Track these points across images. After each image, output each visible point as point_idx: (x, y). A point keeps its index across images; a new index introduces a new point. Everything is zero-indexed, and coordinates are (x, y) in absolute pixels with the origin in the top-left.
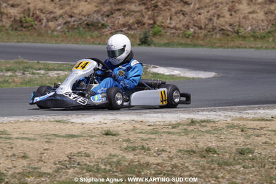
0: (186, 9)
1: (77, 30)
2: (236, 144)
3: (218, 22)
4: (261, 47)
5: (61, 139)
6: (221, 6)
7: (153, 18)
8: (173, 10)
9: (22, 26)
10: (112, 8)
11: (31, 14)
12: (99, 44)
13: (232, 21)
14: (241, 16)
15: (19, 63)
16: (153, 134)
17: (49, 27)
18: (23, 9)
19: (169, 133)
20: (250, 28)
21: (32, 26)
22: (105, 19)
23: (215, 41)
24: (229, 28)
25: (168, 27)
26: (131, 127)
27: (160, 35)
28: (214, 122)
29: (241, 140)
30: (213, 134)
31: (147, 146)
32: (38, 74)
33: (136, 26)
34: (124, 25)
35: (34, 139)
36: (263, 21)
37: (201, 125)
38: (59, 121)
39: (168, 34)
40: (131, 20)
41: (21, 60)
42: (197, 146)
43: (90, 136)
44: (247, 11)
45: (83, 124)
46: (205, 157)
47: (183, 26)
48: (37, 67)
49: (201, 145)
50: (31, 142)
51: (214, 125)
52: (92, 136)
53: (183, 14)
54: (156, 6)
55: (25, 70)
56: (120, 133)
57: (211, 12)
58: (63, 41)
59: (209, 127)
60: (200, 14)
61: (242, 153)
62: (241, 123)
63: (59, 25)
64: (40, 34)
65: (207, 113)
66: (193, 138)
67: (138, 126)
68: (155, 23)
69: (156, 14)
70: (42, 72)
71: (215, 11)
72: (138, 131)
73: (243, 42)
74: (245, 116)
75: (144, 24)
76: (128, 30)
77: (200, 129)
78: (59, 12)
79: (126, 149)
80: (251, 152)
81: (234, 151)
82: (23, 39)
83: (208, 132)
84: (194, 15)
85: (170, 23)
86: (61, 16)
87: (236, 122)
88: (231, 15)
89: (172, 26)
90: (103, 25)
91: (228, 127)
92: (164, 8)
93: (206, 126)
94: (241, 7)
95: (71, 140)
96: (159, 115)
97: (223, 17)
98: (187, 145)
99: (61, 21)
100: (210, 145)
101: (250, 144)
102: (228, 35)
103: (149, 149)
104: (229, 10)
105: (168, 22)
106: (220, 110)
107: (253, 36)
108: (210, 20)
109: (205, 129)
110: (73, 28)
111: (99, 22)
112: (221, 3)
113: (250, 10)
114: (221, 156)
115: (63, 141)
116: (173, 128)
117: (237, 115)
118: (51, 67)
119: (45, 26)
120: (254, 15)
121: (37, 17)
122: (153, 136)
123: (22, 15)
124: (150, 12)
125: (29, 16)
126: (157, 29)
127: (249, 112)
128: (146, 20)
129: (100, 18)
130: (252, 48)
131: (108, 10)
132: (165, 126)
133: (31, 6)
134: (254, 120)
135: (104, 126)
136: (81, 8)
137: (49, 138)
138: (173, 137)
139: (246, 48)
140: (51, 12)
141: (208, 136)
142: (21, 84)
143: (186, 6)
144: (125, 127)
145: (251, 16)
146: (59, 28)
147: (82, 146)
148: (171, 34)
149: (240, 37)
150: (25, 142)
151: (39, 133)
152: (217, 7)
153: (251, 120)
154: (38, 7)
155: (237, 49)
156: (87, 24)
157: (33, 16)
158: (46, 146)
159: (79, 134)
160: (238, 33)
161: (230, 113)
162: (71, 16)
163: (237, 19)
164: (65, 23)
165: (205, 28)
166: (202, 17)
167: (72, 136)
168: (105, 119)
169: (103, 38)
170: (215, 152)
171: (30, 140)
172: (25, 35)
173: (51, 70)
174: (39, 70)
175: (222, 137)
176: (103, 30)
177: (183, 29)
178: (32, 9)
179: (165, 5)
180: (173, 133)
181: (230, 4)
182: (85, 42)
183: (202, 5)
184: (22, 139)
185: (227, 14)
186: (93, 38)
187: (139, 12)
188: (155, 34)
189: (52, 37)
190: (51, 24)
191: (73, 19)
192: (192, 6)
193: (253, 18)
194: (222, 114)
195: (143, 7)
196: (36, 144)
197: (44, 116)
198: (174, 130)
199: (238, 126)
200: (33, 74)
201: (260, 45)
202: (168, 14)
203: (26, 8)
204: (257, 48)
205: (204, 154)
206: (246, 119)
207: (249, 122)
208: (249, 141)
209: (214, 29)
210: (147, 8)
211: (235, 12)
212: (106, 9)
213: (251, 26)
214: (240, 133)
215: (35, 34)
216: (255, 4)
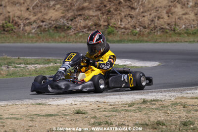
0: (133, 13)
1: (47, 32)
2: (180, 117)
3: (158, 22)
4: (194, 41)
5: (42, 117)
6: (160, 9)
7: (107, 21)
8: (123, 14)
9: (4, 30)
10: (74, 14)
11: (11, 21)
12: (66, 42)
13: (169, 21)
14: (177, 17)
15: (4, 59)
16: (114, 111)
17: (26, 31)
18: (4, 17)
19: (127, 111)
20: (184, 26)
21: (12, 30)
22: (70, 23)
23: (157, 37)
24: (167, 27)
25: (120, 28)
26: (97, 107)
27: (113, 34)
28: (161, 101)
29: (184, 114)
30: (161, 110)
31: (110, 122)
32: (19, 67)
33: (94, 27)
34: (85, 27)
35: (21, 119)
36: (193, 21)
37: (151, 104)
38: (40, 104)
39: (119, 33)
40: (90, 23)
41: (5, 57)
42: (149, 120)
43: (64, 115)
44: (181, 13)
45: (58, 105)
46: (156, 129)
47: (131, 26)
48: (17, 62)
49: (152, 119)
50: (18, 121)
51: (161, 103)
52: (66, 115)
53: (131, 17)
54: (109, 11)
55: (8, 64)
56: (88, 112)
57: (153, 15)
58: (37, 41)
59: (157, 105)
60: (144, 16)
61: (185, 124)
62: (183, 101)
63: (34, 28)
64: (18, 36)
65: (155, 94)
66: (146, 114)
67: (102, 106)
68: (109, 25)
69: (109, 18)
70: (23, 66)
71: (156, 14)
72: (102, 110)
73: (178, 38)
74: (185, 96)
75: (101, 26)
76: (88, 31)
77: (151, 107)
78: (33, 18)
79: (93, 124)
80: (192, 124)
81: (179, 123)
82: (5, 41)
83: (157, 109)
84: (139, 17)
85: (121, 25)
86: (35, 21)
87: (179, 101)
88: (169, 16)
89: (122, 27)
90: (68, 27)
91: (172, 104)
92: (116, 13)
93: (155, 104)
94: (176, 10)
95: (50, 118)
96: (118, 97)
97: (163, 18)
98: (141, 119)
99: (34, 25)
100: (159, 119)
101: (191, 117)
102: (167, 33)
103: (111, 124)
104: (167, 13)
105: (119, 23)
106: (165, 91)
107: (186, 33)
108: (152, 21)
109: (154, 107)
110: (44, 31)
111: (65, 25)
112: (161, 7)
113: (184, 12)
114: (169, 127)
115: (44, 119)
116: (129, 106)
117: (179, 95)
118: (29, 62)
119: (23, 30)
120: (187, 16)
121: (16, 23)
122: (114, 113)
123: (4, 22)
124: (104, 17)
125: (9, 22)
126: (110, 29)
127: (188, 92)
128: (102, 22)
129: (65, 22)
130: (187, 42)
131: (72, 16)
132: (123, 105)
133: (10, 14)
134: (192, 98)
135: (75, 106)
136: (50, 15)
137: (32, 117)
138: (130, 113)
139: (181, 42)
140: (27, 19)
141: (157, 112)
142: (7, 75)
143: (133, 10)
144: (92, 107)
145: (184, 17)
146: (34, 31)
147: (59, 123)
148: (122, 32)
149: (176, 33)
150: (13, 121)
151: (24, 113)
152: (158, 11)
153: (190, 99)
154: (16, 15)
155: (175, 44)
156: (56, 27)
157: (12, 22)
158: (31, 124)
159: (56, 113)
160: (174, 30)
161: (173, 94)
162: (43, 22)
163: (174, 20)
164: (38, 27)
165: (148, 28)
166: (146, 18)
167: (51, 115)
168: (75, 101)
169: (68, 38)
170: (164, 124)
171: (17, 119)
172: (7, 37)
173: (29, 64)
174: (20, 64)
175: (169, 112)
176: (69, 32)
177: (131, 29)
178: (11, 17)
179: (116, 10)
180: (130, 111)
181: (168, 7)
182: (55, 41)
183: (146, 9)
184: (11, 118)
185: (165, 16)
186: (61, 38)
187: (96, 16)
188: (109, 33)
189: (29, 38)
190: (27, 28)
191: (44, 23)
192: (137, 10)
193: (186, 18)
194: (167, 95)
195: (99, 13)
196: (23, 123)
197: (27, 100)
198: (130, 108)
199: (181, 103)
200: (15, 67)
201: (192, 40)
202: (119, 17)
203: (7, 16)
204: (190, 42)
205: (155, 126)
206: (186, 98)
207: (189, 100)
208: (190, 115)
209: (155, 28)
210: (103, 13)
211: (172, 14)
212: (70, 14)
213: (185, 25)
214: (182, 109)
215: (15, 37)
216: (187, 8)
